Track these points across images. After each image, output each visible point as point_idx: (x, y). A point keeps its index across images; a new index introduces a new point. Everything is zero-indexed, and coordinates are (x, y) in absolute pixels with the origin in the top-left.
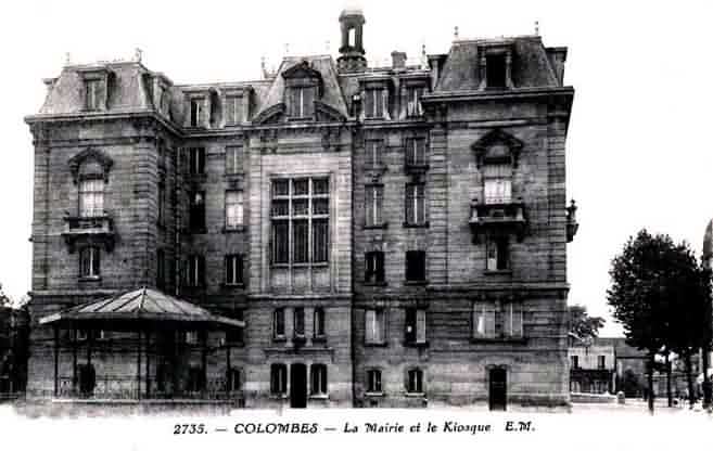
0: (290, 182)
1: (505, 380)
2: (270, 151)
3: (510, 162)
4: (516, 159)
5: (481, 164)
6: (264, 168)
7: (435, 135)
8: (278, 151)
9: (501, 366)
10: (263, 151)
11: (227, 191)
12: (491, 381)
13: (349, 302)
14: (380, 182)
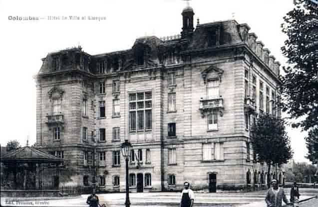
0: (136, 94)
1: (216, 179)
2: (127, 82)
3: (218, 80)
4: (221, 78)
5: (206, 82)
6: (126, 89)
7: (186, 70)
8: (131, 81)
9: (214, 172)
10: (125, 82)
11: (114, 100)
12: (210, 179)
13: (160, 146)
14: (174, 92)
